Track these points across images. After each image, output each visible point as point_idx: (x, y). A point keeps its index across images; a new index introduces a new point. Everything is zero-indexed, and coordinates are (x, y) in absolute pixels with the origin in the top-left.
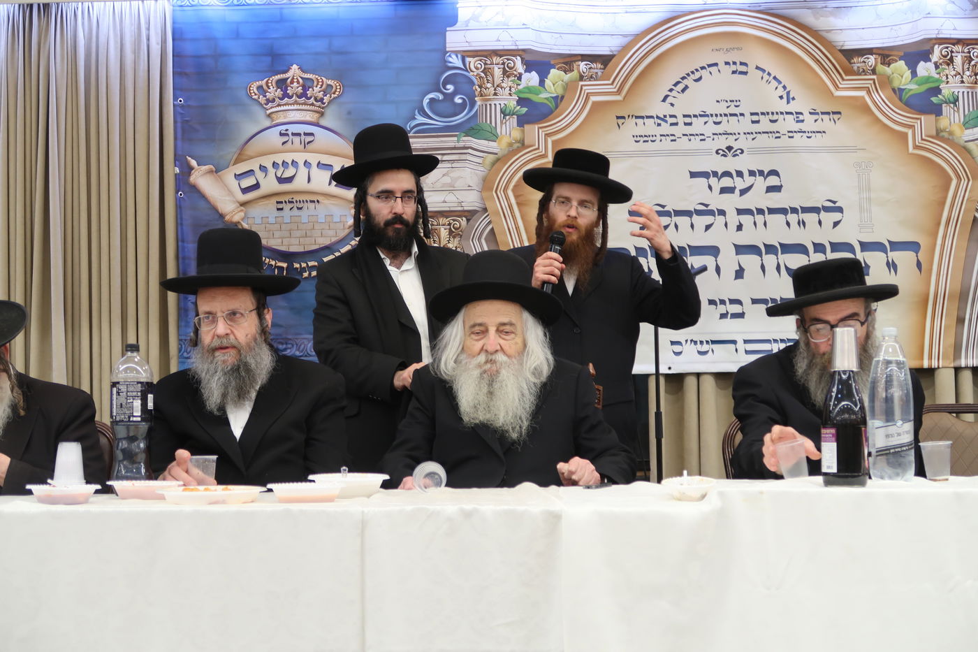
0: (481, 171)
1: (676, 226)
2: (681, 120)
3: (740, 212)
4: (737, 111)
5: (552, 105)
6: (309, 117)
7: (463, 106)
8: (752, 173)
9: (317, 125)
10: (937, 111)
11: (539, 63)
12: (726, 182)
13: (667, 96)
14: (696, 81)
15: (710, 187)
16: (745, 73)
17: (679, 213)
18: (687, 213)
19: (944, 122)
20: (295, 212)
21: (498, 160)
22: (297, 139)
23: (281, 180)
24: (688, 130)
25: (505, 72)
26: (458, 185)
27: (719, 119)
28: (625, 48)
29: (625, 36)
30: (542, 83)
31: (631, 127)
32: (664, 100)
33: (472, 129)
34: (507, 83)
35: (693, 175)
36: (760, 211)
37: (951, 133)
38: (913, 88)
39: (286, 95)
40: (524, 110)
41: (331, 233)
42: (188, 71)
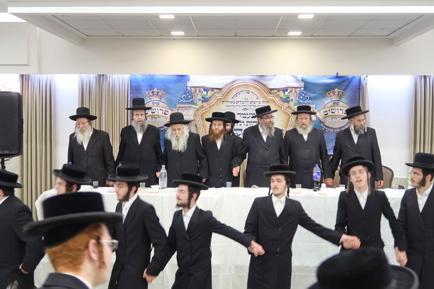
0: (194, 112)
2: (236, 102)
3: (247, 122)
4: (247, 101)
5: (209, 98)
6: (158, 99)
7: (190, 98)
8: (250, 114)
9: (160, 101)
10: (288, 102)
11: (207, 90)
12: (245, 116)
13: (233, 97)
14: (239, 94)
15: (241, 117)
16: (249, 93)
19: (290, 105)
20: (155, 119)
21: (197, 110)
22: (156, 104)
23: (152, 113)
24: (237, 104)
25: (199, 91)
26: (189, 115)
27: (243, 103)
28: (224, 87)
29: (224, 84)
30: (207, 94)
31: (225, 104)
32: (232, 98)
33: (192, 103)
34: (200, 93)
35: (238, 114)
36: (251, 122)
37: (291, 107)
38: (284, 97)
39: (153, 95)
40: (203, 99)
41: (162, 124)
42: (133, 89)
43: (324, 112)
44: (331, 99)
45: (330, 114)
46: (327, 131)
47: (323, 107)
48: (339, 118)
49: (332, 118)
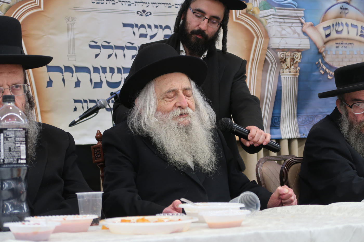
1: (116, 55)
8: (156, 27)
12: (142, 31)
15: (134, 33)
17: (117, 47)
18: (122, 48)
19: (250, 6)
21: (10, 7)
35: (125, 25)
37: (253, 12)
43: (325, 28)
45: (334, 35)
46: (329, 77)
48: (350, 46)
49: (337, 45)
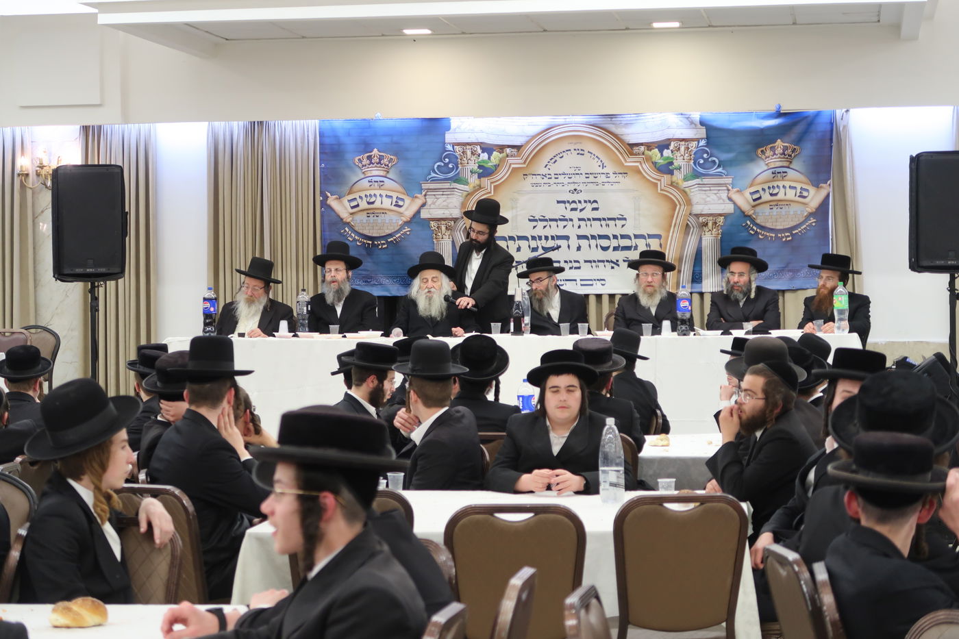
0: (461, 199)
1: (550, 226)
2: (553, 176)
3: (580, 220)
4: (579, 172)
5: (494, 169)
6: (382, 173)
7: (453, 169)
8: (585, 202)
9: (385, 177)
10: (671, 173)
11: (488, 149)
12: (574, 206)
13: (547, 165)
14: (561, 158)
15: (566, 208)
16: (583, 154)
17: (551, 220)
18: (556, 220)
19: (674, 178)
20: (375, 218)
21: (469, 194)
22: (376, 184)
23: (369, 203)
24: (557, 181)
25: (472, 153)
26: (450, 205)
27: (570, 176)
28: (528, 142)
29: (528, 136)
30: (489, 158)
31: (530, 179)
32: (545, 167)
33: (457, 179)
34: (473, 158)
35: (558, 202)
36: (589, 219)
37: (677, 183)
38: (661, 162)
39: (371, 163)
40: (481, 171)
41: (392, 228)
42: (327, 151)
43: (752, 194)
44: (767, 164)
45: (766, 197)
46: (760, 237)
47: (748, 181)
48: (787, 207)
49: (771, 207)
